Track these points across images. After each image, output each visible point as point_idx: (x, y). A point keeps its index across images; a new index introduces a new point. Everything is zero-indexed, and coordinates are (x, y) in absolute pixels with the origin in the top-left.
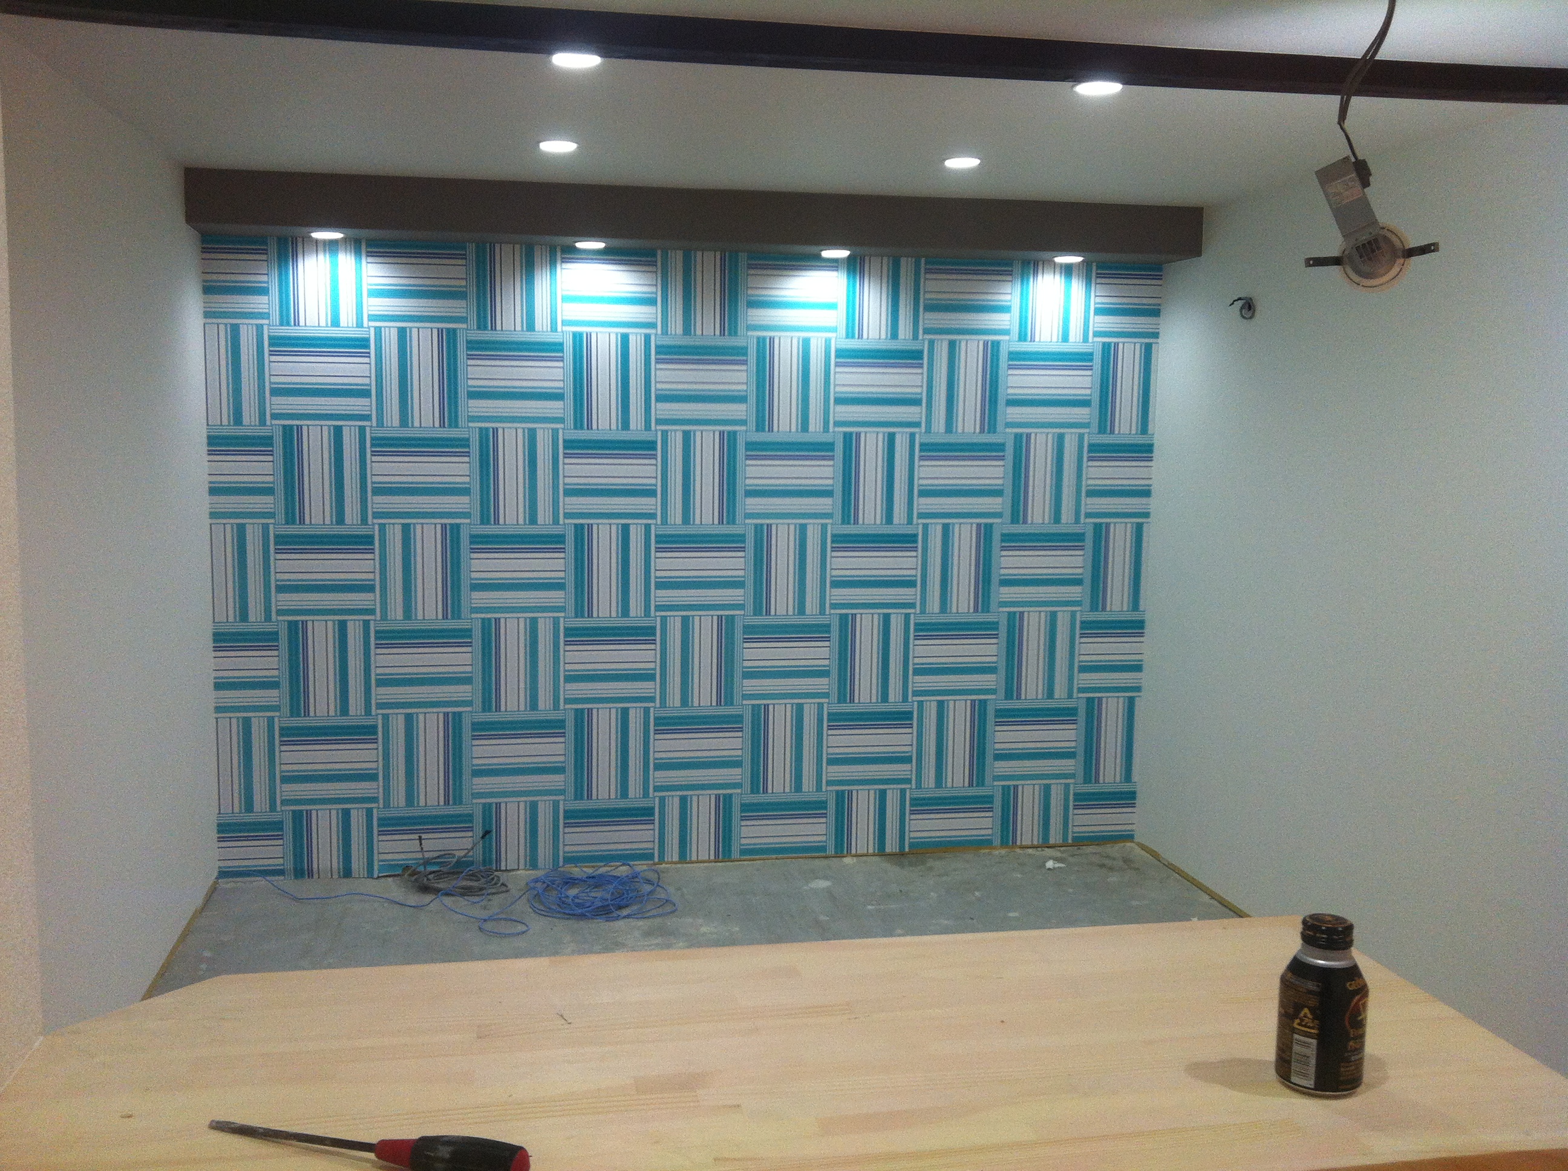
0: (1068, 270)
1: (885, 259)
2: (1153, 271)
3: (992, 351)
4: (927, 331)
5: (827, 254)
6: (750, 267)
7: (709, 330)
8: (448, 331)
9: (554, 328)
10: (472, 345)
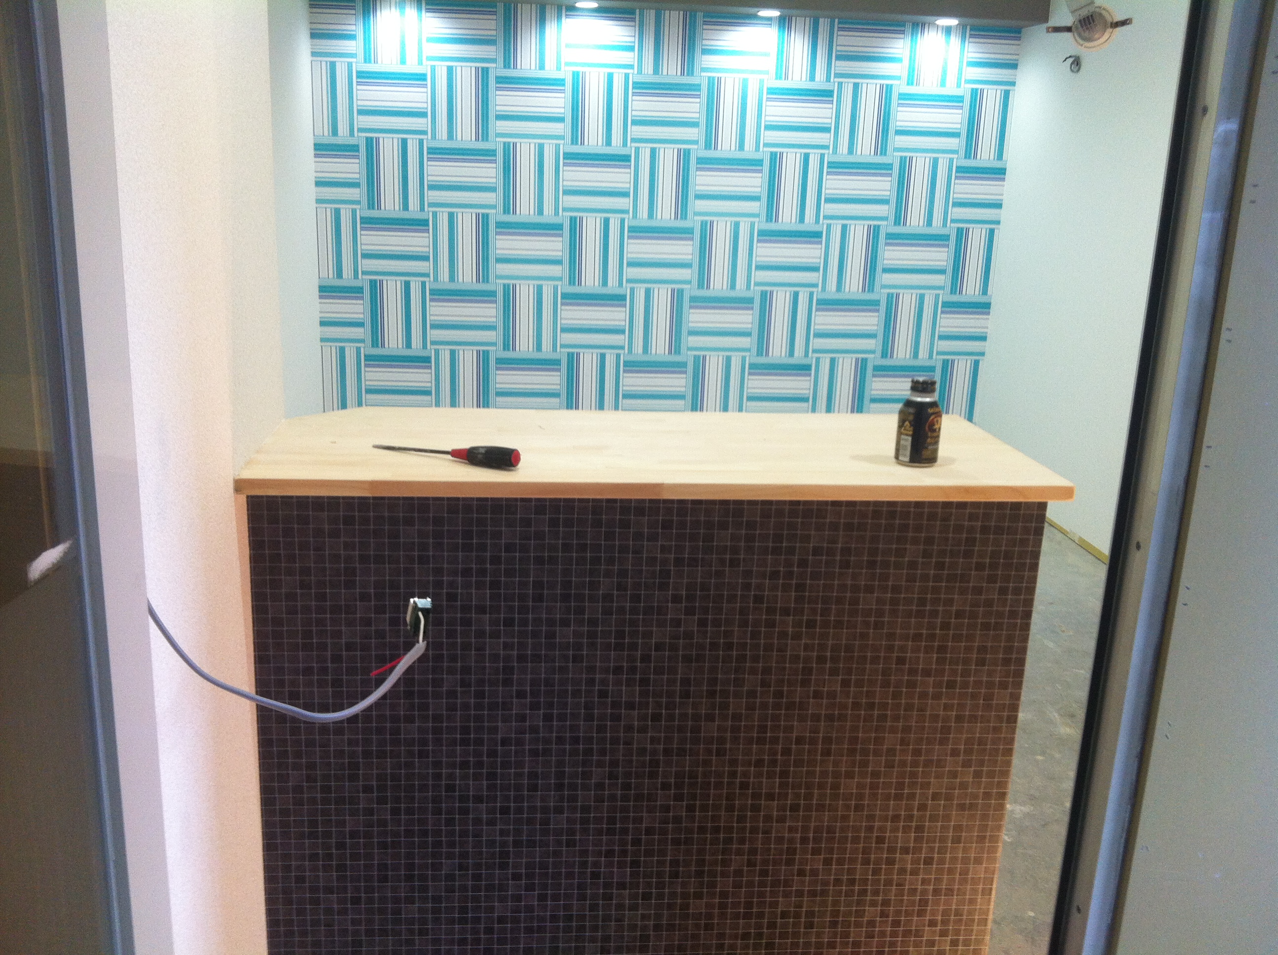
0: (948, 30)
1: (808, 20)
2: (1014, 33)
3: (886, 93)
4: (837, 75)
5: (764, 13)
6: (705, 23)
7: (673, 71)
8: (483, 68)
9: (558, 68)
10: (500, 80)
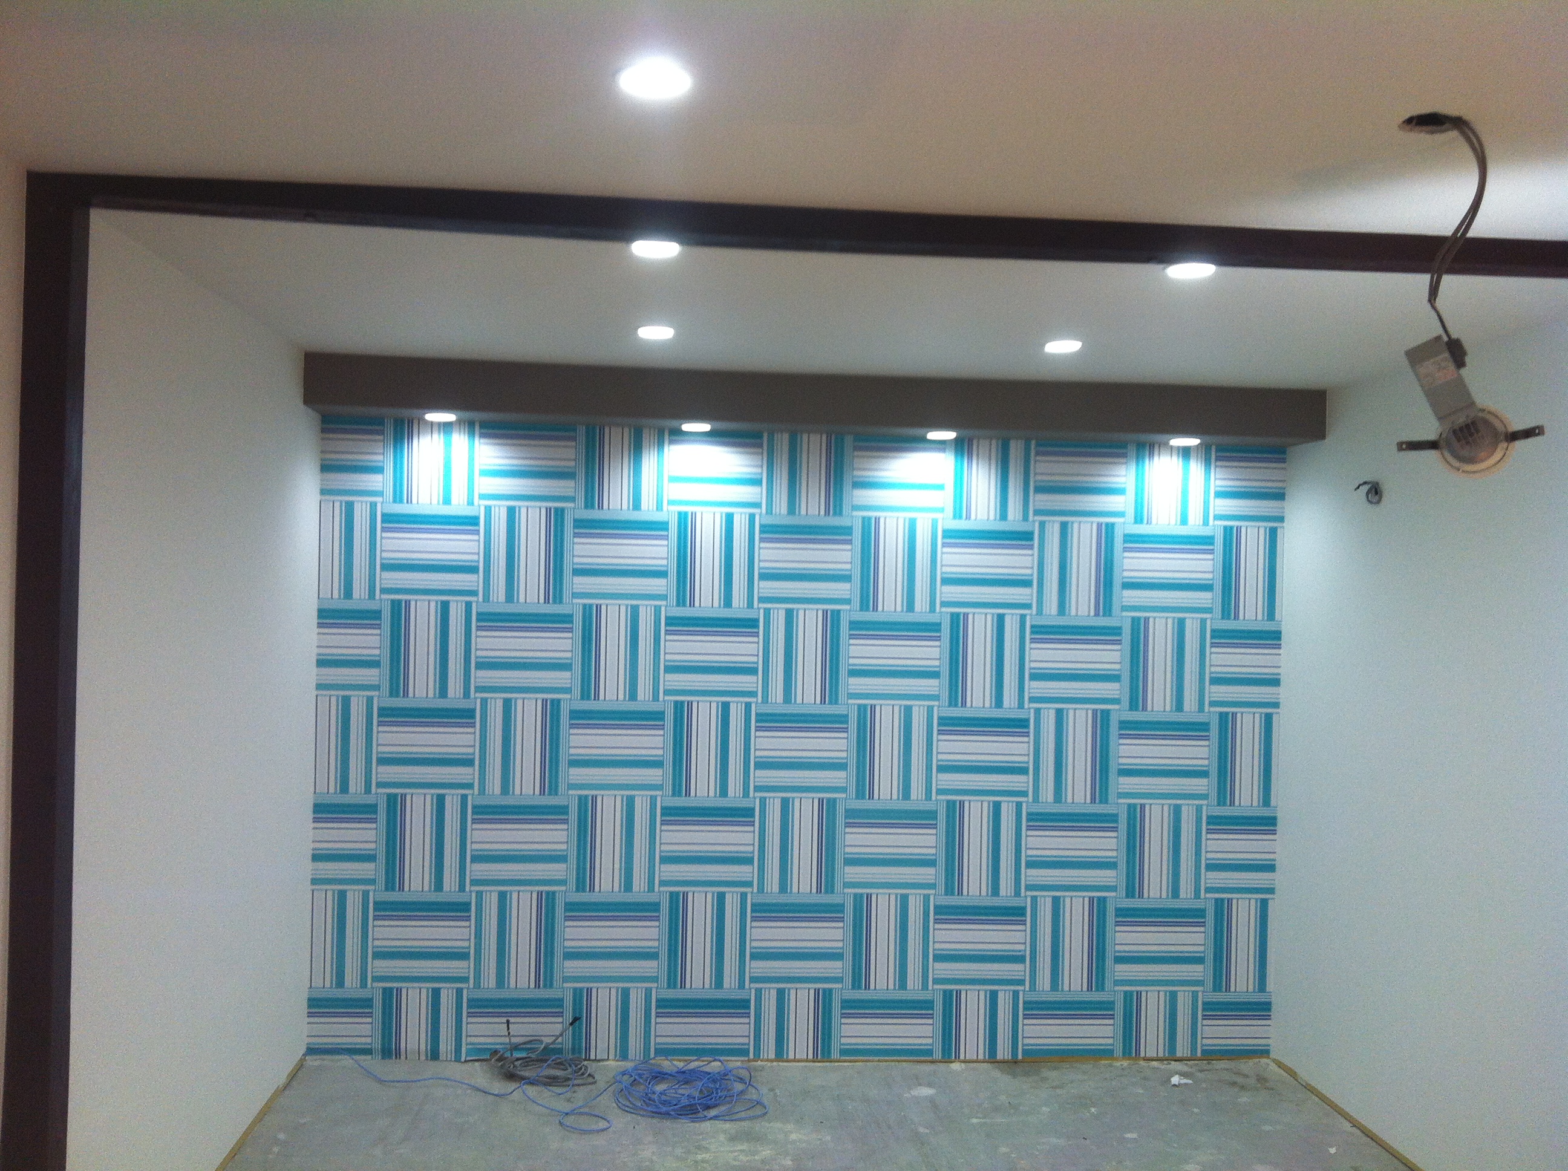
0: (1186, 452)
1: (994, 442)
2: (1277, 454)
3: (1106, 534)
4: (1037, 512)
5: (933, 435)
6: (856, 448)
7: (813, 510)
8: (556, 509)
9: (659, 508)
10: (579, 523)
